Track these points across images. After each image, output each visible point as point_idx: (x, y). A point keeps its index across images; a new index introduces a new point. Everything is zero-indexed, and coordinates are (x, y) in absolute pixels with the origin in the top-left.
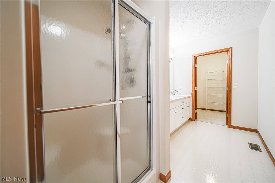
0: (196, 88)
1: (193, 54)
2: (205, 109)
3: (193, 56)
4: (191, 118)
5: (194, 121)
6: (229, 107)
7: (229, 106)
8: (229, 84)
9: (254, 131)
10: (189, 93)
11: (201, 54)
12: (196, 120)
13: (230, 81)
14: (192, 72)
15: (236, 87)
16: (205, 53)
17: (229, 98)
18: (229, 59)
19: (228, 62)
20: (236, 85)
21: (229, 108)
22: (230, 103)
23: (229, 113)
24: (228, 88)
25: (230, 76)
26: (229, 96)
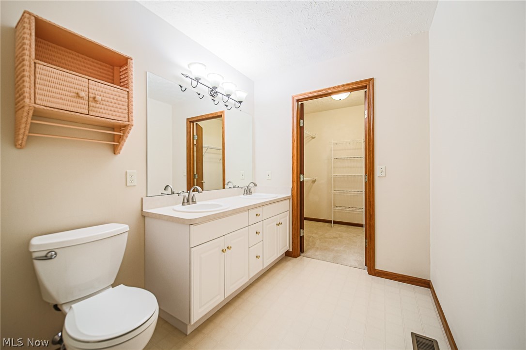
0: (302, 176)
1: (294, 94)
2: (329, 222)
3: (293, 98)
4: (291, 250)
5: (296, 257)
6: (369, 223)
7: (369, 221)
8: (369, 168)
9: (424, 285)
10: (285, 188)
11: (311, 93)
12: (302, 254)
13: (371, 160)
14: (293, 136)
15: (383, 175)
16: (319, 91)
17: (370, 201)
18: (369, 107)
19: (366, 116)
20: (383, 169)
21: (369, 226)
22: (371, 215)
23: (371, 239)
24: (367, 177)
25: (371, 149)
26: (369, 196)
